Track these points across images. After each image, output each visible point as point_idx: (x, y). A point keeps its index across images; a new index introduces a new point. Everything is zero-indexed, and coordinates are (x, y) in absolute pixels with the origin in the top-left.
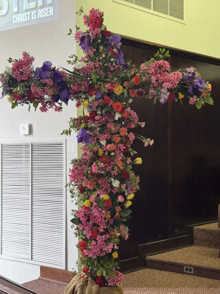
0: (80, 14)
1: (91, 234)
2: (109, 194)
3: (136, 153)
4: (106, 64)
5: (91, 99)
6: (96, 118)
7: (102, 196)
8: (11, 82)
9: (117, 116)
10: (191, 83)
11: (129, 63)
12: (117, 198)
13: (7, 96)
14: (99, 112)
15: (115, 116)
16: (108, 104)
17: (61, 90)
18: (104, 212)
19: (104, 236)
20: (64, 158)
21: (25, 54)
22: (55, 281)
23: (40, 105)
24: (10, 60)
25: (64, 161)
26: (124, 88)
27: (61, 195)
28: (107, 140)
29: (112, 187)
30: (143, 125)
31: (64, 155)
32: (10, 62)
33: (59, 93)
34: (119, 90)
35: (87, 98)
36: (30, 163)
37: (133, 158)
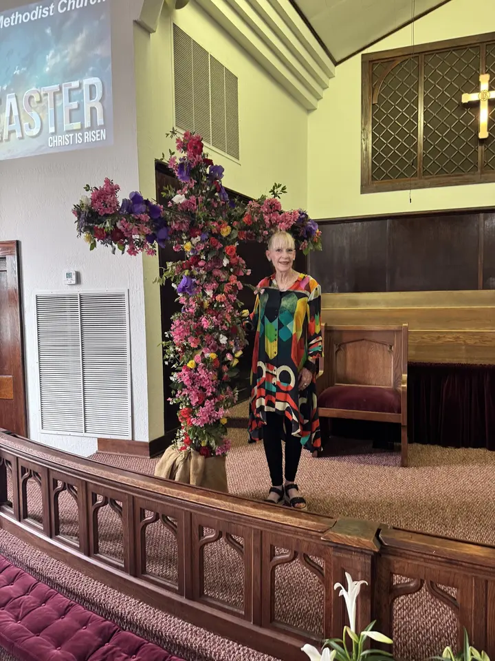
0: (172, 137)
1: (197, 400)
2: (217, 353)
3: (243, 304)
4: (209, 200)
5: (195, 241)
6: (200, 264)
7: (207, 355)
8: (90, 216)
9: (225, 262)
10: (303, 226)
11: (236, 200)
12: (225, 356)
13: (84, 235)
14: (203, 257)
15: (222, 262)
16: (215, 247)
17: (157, 229)
18: (211, 373)
19: (212, 401)
20: (127, 312)
21: (108, 182)
22: (119, 454)
23: (127, 247)
24: (87, 188)
25: (127, 316)
26: (233, 228)
27: (123, 354)
28: (214, 290)
29: (219, 344)
30: (249, 272)
31: (127, 308)
32: (87, 190)
33: (155, 232)
34: (227, 230)
35: (189, 240)
36: (79, 319)
37: (240, 310)
